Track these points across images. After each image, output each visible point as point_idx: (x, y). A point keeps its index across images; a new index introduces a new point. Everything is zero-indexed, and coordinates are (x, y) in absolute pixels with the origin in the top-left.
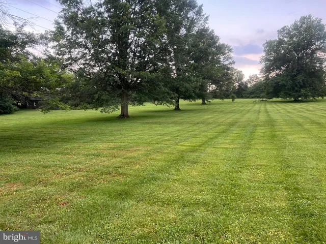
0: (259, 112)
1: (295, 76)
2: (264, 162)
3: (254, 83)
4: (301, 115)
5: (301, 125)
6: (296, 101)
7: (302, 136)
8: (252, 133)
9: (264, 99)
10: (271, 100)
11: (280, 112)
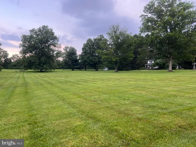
0: (19, 78)
1: (41, 57)
2: (18, 110)
3: (15, 60)
4: (43, 79)
5: (42, 85)
6: (41, 71)
7: (43, 91)
8: (13, 92)
9: (23, 70)
10: (27, 71)
11: (32, 78)
